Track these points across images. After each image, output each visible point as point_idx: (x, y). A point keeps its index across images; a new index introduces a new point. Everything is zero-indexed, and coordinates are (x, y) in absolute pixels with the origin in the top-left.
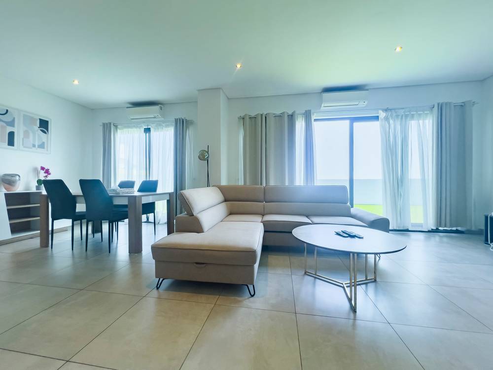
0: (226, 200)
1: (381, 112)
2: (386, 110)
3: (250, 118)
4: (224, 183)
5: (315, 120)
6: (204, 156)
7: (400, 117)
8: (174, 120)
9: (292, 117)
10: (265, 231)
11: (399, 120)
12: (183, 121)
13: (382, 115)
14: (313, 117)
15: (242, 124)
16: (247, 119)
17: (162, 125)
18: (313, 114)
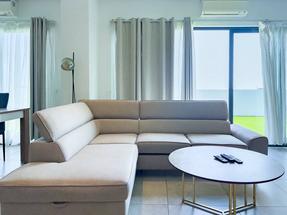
0: (95, 118)
1: (260, 23)
2: (265, 22)
3: (124, 22)
4: (93, 96)
5: (195, 29)
6: (69, 65)
7: (278, 30)
8: (30, 19)
9: (170, 24)
10: (139, 154)
11: (278, 32)
12: (42, 22)
13: (262, 26)
14: (193, 26)
15: (115, 29)
16: (121, 24)
17: (15, 25)
18: (193, 22)
